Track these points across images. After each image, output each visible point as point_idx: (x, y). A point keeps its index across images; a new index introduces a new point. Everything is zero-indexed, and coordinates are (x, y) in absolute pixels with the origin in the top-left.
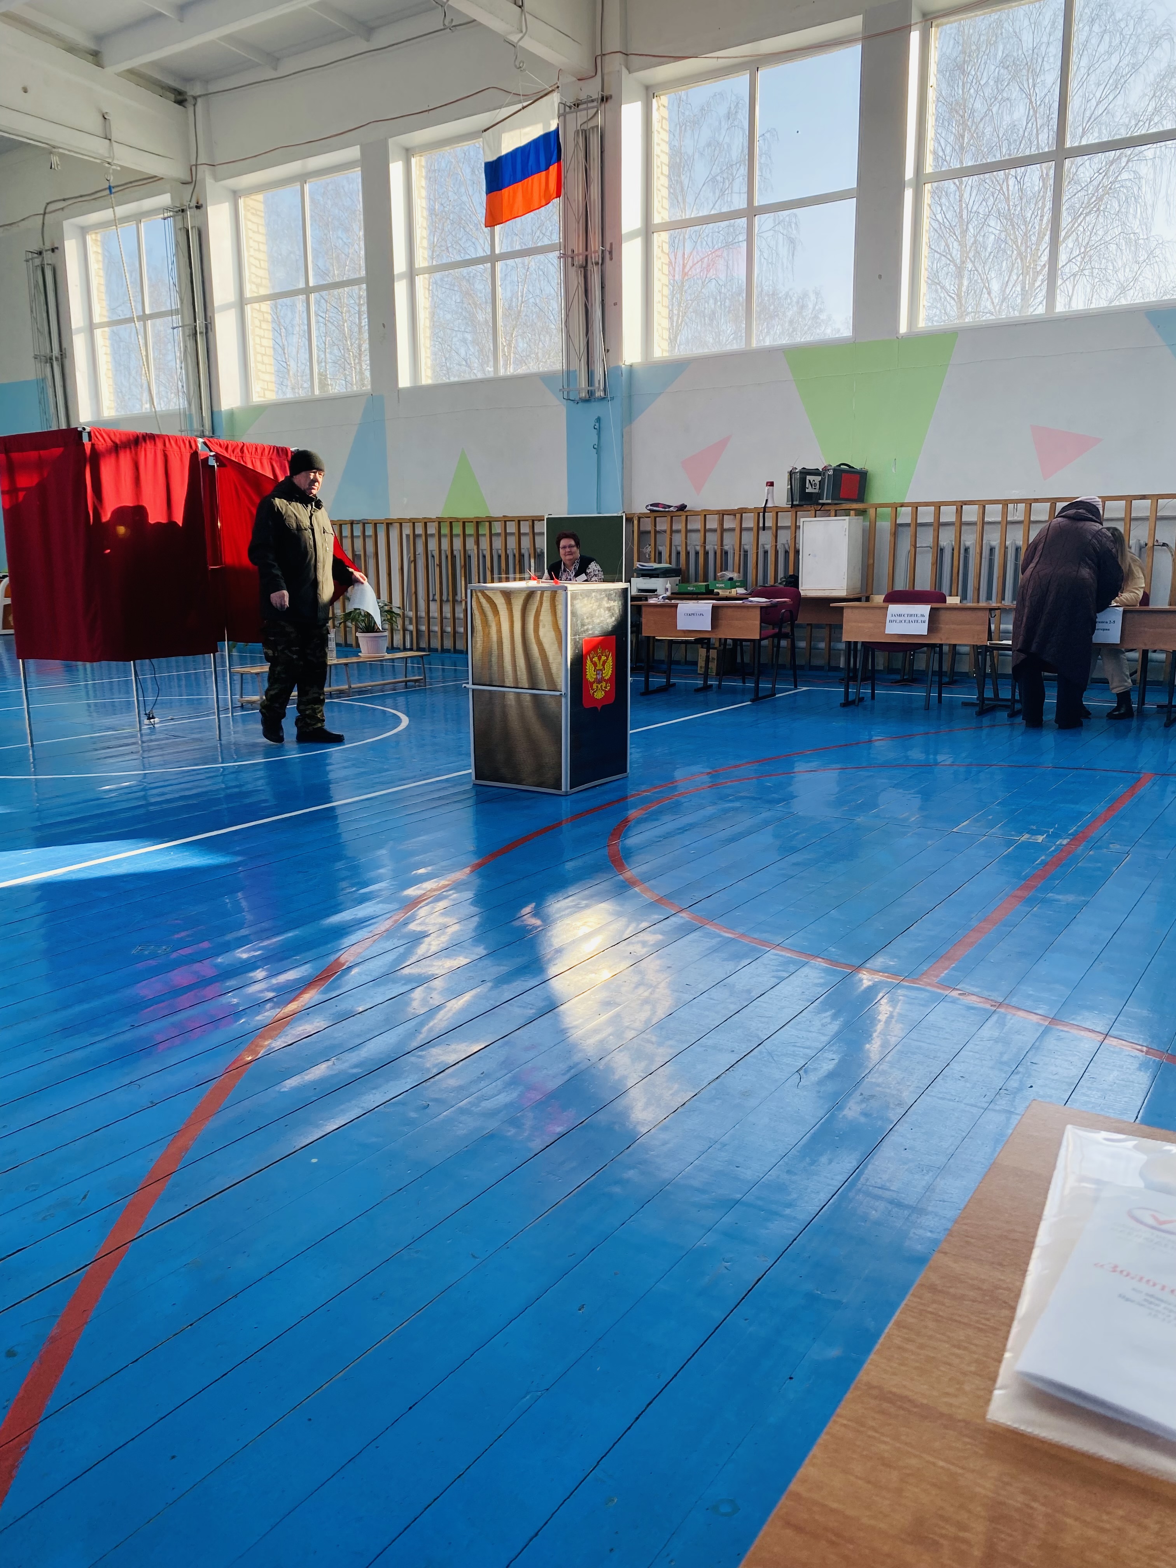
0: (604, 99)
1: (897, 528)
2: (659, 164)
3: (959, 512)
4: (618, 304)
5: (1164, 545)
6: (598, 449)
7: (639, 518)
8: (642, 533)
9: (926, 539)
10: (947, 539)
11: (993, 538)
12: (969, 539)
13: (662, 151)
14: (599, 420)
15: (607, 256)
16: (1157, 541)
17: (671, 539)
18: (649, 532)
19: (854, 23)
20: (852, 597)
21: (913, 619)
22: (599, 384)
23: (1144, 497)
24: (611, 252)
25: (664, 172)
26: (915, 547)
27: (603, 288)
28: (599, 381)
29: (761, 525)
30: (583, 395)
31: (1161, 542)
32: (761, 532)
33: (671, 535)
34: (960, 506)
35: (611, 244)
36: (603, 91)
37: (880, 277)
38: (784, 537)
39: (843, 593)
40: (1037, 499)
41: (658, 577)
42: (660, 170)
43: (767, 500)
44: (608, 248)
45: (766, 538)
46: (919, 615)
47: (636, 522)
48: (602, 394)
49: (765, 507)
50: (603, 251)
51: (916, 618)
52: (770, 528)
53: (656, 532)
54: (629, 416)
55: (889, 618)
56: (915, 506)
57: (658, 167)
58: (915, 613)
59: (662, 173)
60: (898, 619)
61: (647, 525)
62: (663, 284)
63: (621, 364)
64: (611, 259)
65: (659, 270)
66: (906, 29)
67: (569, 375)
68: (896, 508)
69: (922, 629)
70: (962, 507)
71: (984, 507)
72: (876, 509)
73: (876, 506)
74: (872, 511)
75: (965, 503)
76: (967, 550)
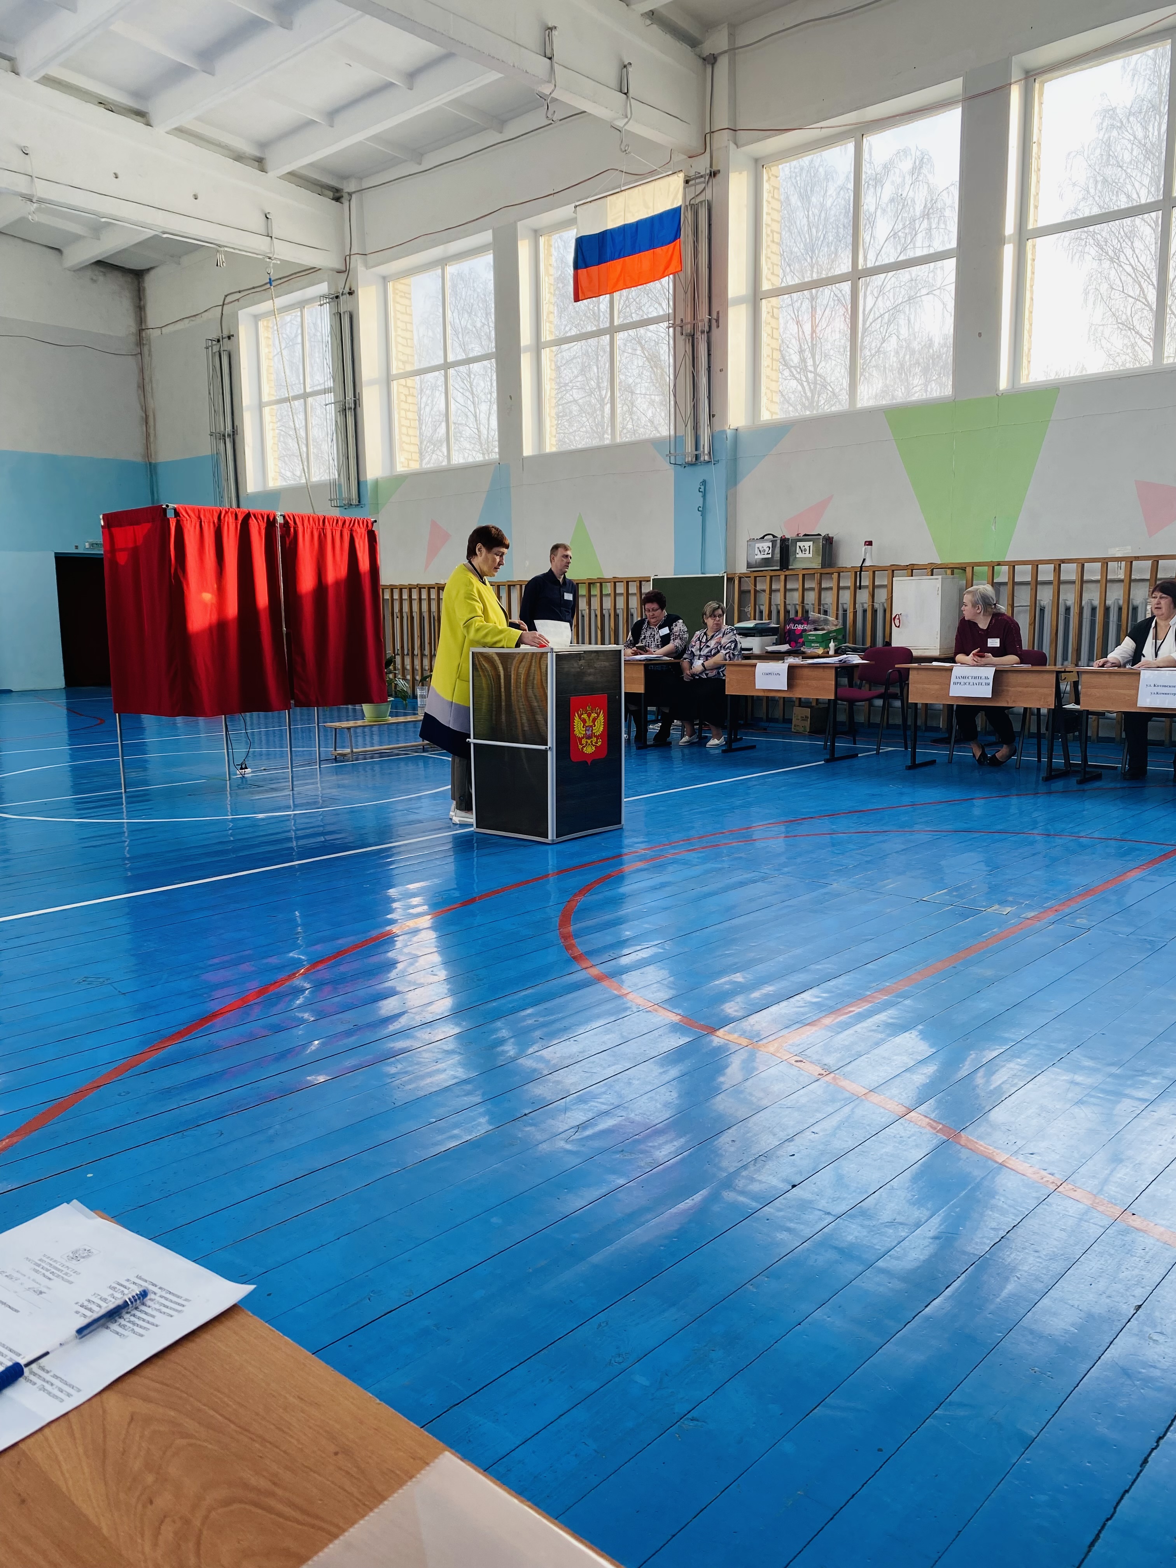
0: (714, 174)
2: (769, 232)
3: (1058, 570)
6: (703, 511)
7: (740, 578)
8: (741, 592)
9: (1023, 597)
10: (1045, 596)
11: (1093, 596)
12: (1069, 597)
13: (772, 220)
14: (704, 483)
15: (714, 323)
17: (770, 599)
18: (749, 591)
19: (955, 86)
21: (978, 681)
22: (704, 448)
24: (717, 321)
26: (1013, 606)
27: (709, 355)
28: (704, 445)
29: (858, 584)
30: (689, 459)
32: (858, 591)
33: (770, 594)
34: (1058, 564)
35: (718, 313)
36: (711, 166)
37: (980, 335)
38: (881, 596)
41: (754, 636)
43: (864, 560)
44: (714, 316)
45: (863, 597)
46: (983, 677)
47: (736, 582)
48: (706, 458)
49: (861, 567)
50: (710, 320)
54: (733, 479)
55: (953, 680)
57: (768, 235)
58: (980, 676)
59: (773, 241)
60: (962, 681)
62: (773, 349)
63: (727, 428)
64: (718, 326)
66: (1004, 88)
67: (677, 440)
68: (993, 567)
69: (986, 692)
70: (1060, 565)
71: (1083, 566)
72: (973, 568)
73: (974, 565)
74: (969, 570)
75: (1063, 561)
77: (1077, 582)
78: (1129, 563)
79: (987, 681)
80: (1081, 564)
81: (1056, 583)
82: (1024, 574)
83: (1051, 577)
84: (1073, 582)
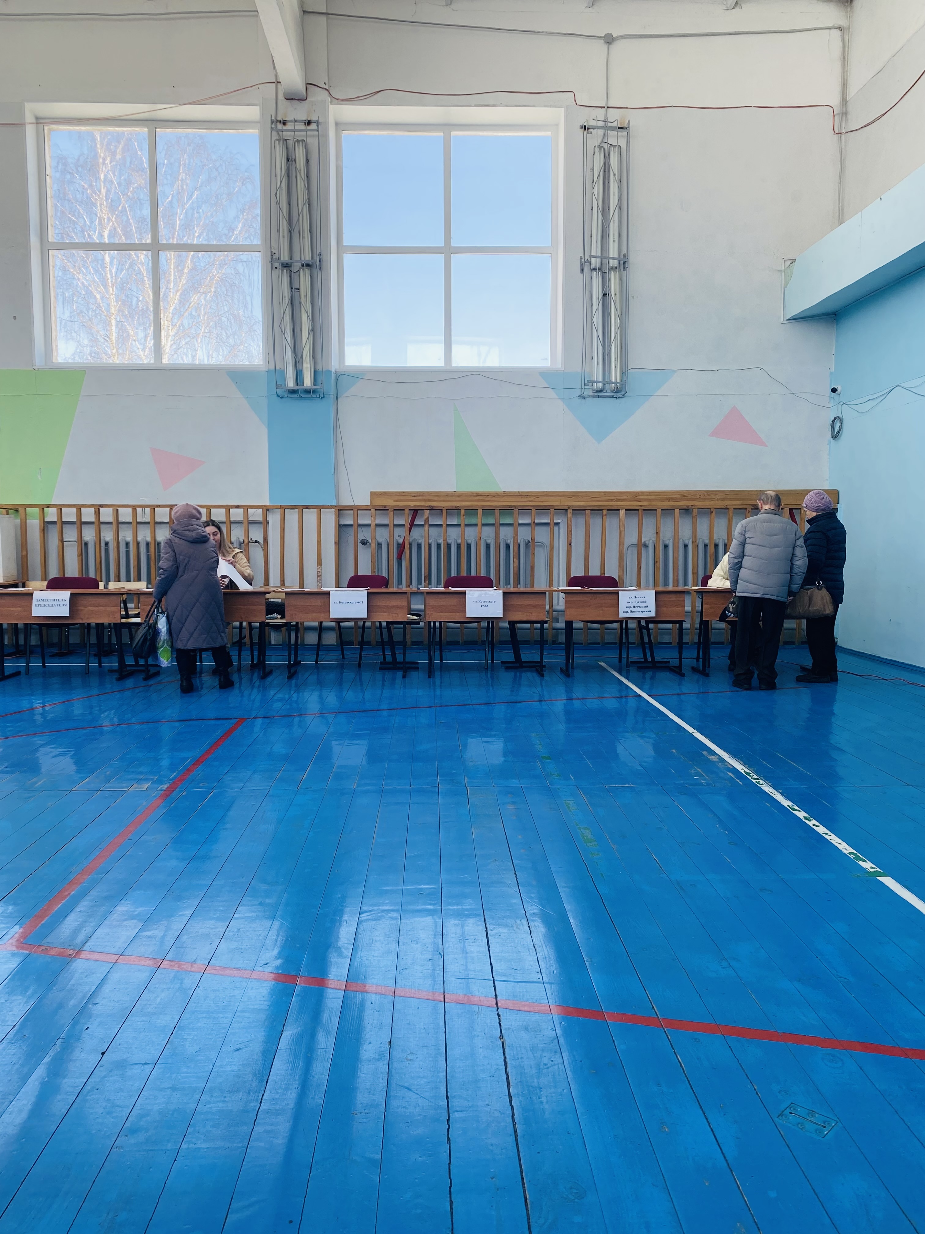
1: (45, 526)
3: (97, 513)
5: (256, 542)
9: (70, 535)
10: (89, 535)
11: (127, 535)
12: (108, 535)
16: (251, 539)
23: (238, 507)
26: (63, 541)
31: (254, 539)
40: (159, 505)
46: (61, 599)
51: (57, 602)
55: (34, 602)
56: (60, 508)
58: (57, 598)
60: (43, 603)
68: (43, 509)
69: (64, 611)
70: (99, 509)
71: (117, 510)
72: (25, 509)
73: (26, 507)
74: (21, 510)
75: (102, 506)
76: (107, 544)
77: (114, 523)
78: (153, 510)
79: (64, 603)
80: (116, 508)
81: (97, 523)
82: (70, 515)
83: (92, 518)
84: (110, 523)
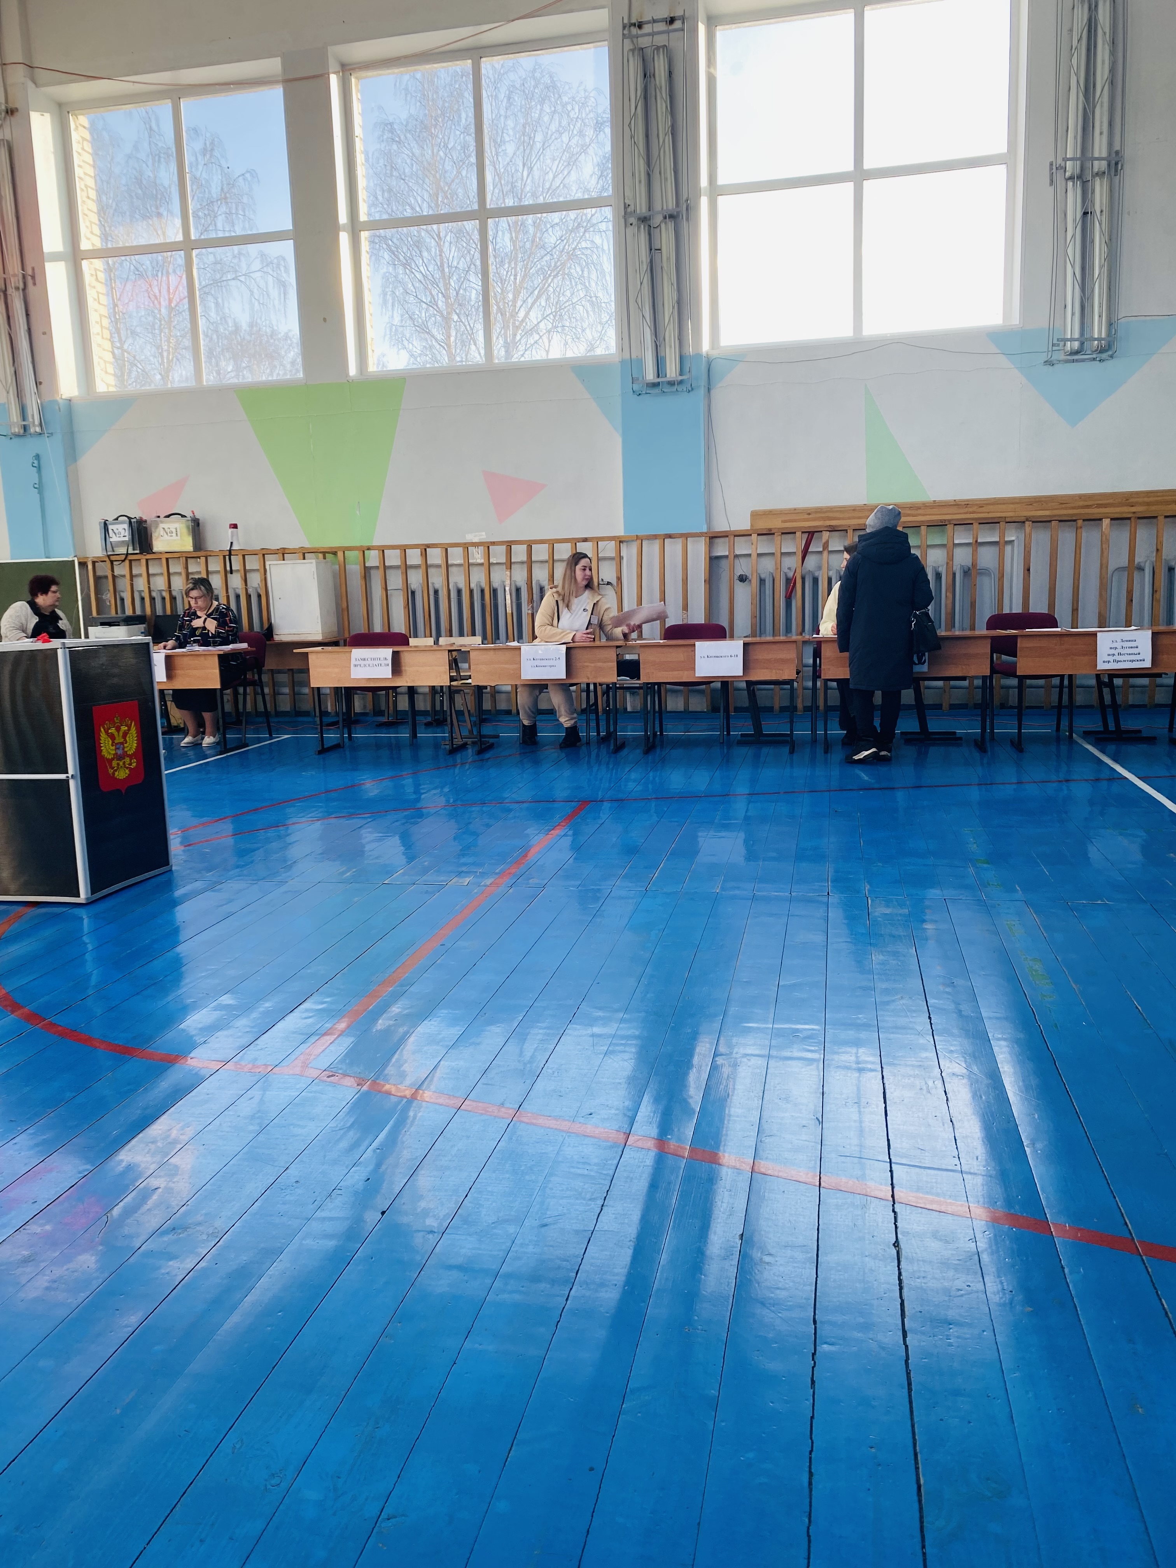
0: (11, 112)
1: (367, 571)
2: (83, 187)
3: (424, 554)
4: (47, 333)
5: (609, 583)
6: (40, 488)
7: (94, 563)
8: (98, 579)
9: (395, 581)
10: (416, 579)
11: (458, 578)
12: (437, 580)
13: (85, 174)
14: (37, 457)
15: (29, 280)
16: (602, 580)
17: (132, 585)
18: (106, 577)
19: (273, 65)
20: (327, 641)
21: (377, 662)
22: (33, 418)
23: (585, 540)
24: (33, 277)
25: (91, 196)
26: (386, 590)
27: (27, 315)
28: (33, 415)
29: (228, 568)
30: (16, 430)
31: (606, 580)
32: (229, 575)
33: (132, 580)
34: (425, 549)
35: (33, 269)
36: (7, 102)
37: (325, 320)
38: (255, 580)
39: (319, 637)
40: (494, 542)
41: (119, 625)
42: (85, 194)
43: (232, 543)
44: (30, 272)
45: (236, 581)
46: (382, 659)
47: (90, 567)
48: (38, 429)
49: (230, 551)
50: (24, 277)
51: (379, 662)
52: (238, 571)
53: (114, 577)
54: (72, 453)
55: (353, 662)
56: (382, 550)
57: (82, 190)
58: (378, 657)
59: (88, 197)
60: (362, 663)
61: (104, 569)
62: (101, 316)
63: (58, 399)
64: (35, 284)
65: (95, 300)
66: (323, 77)
68: (364, 552)
69: (383, 673)
71: (447, 550)
72: (344, 552)
73: (345, 549)
74: (340, 554)
75: (429, 546)
76: (436, 592)
77: (443, 566)
78: (487, 548)
79: (386, 662)
80: (445, 548)
81: (424, 567)
82: (393, 558)
83: (419, 561)
84: (440, 566)
